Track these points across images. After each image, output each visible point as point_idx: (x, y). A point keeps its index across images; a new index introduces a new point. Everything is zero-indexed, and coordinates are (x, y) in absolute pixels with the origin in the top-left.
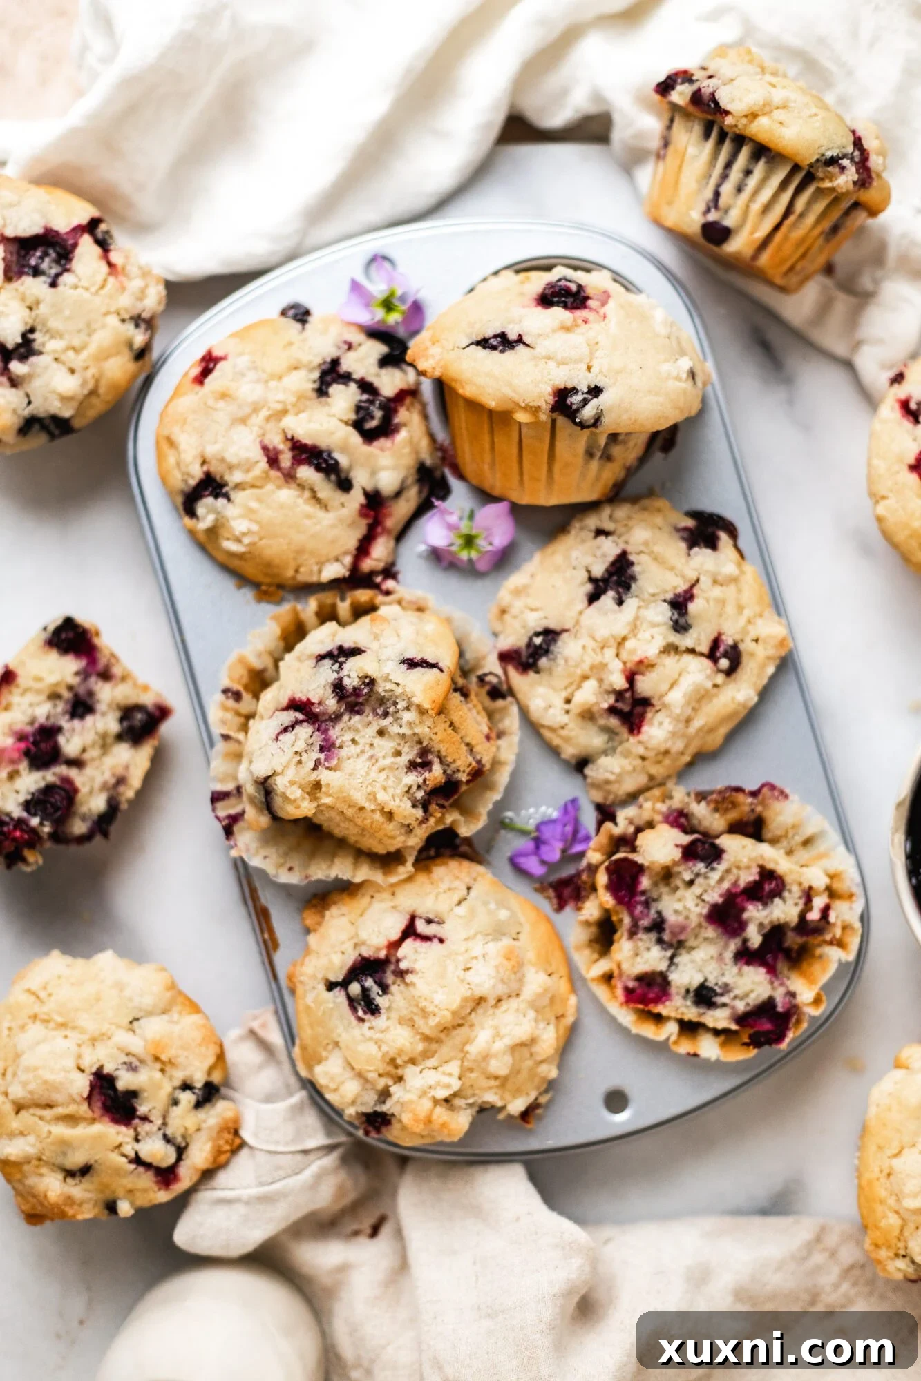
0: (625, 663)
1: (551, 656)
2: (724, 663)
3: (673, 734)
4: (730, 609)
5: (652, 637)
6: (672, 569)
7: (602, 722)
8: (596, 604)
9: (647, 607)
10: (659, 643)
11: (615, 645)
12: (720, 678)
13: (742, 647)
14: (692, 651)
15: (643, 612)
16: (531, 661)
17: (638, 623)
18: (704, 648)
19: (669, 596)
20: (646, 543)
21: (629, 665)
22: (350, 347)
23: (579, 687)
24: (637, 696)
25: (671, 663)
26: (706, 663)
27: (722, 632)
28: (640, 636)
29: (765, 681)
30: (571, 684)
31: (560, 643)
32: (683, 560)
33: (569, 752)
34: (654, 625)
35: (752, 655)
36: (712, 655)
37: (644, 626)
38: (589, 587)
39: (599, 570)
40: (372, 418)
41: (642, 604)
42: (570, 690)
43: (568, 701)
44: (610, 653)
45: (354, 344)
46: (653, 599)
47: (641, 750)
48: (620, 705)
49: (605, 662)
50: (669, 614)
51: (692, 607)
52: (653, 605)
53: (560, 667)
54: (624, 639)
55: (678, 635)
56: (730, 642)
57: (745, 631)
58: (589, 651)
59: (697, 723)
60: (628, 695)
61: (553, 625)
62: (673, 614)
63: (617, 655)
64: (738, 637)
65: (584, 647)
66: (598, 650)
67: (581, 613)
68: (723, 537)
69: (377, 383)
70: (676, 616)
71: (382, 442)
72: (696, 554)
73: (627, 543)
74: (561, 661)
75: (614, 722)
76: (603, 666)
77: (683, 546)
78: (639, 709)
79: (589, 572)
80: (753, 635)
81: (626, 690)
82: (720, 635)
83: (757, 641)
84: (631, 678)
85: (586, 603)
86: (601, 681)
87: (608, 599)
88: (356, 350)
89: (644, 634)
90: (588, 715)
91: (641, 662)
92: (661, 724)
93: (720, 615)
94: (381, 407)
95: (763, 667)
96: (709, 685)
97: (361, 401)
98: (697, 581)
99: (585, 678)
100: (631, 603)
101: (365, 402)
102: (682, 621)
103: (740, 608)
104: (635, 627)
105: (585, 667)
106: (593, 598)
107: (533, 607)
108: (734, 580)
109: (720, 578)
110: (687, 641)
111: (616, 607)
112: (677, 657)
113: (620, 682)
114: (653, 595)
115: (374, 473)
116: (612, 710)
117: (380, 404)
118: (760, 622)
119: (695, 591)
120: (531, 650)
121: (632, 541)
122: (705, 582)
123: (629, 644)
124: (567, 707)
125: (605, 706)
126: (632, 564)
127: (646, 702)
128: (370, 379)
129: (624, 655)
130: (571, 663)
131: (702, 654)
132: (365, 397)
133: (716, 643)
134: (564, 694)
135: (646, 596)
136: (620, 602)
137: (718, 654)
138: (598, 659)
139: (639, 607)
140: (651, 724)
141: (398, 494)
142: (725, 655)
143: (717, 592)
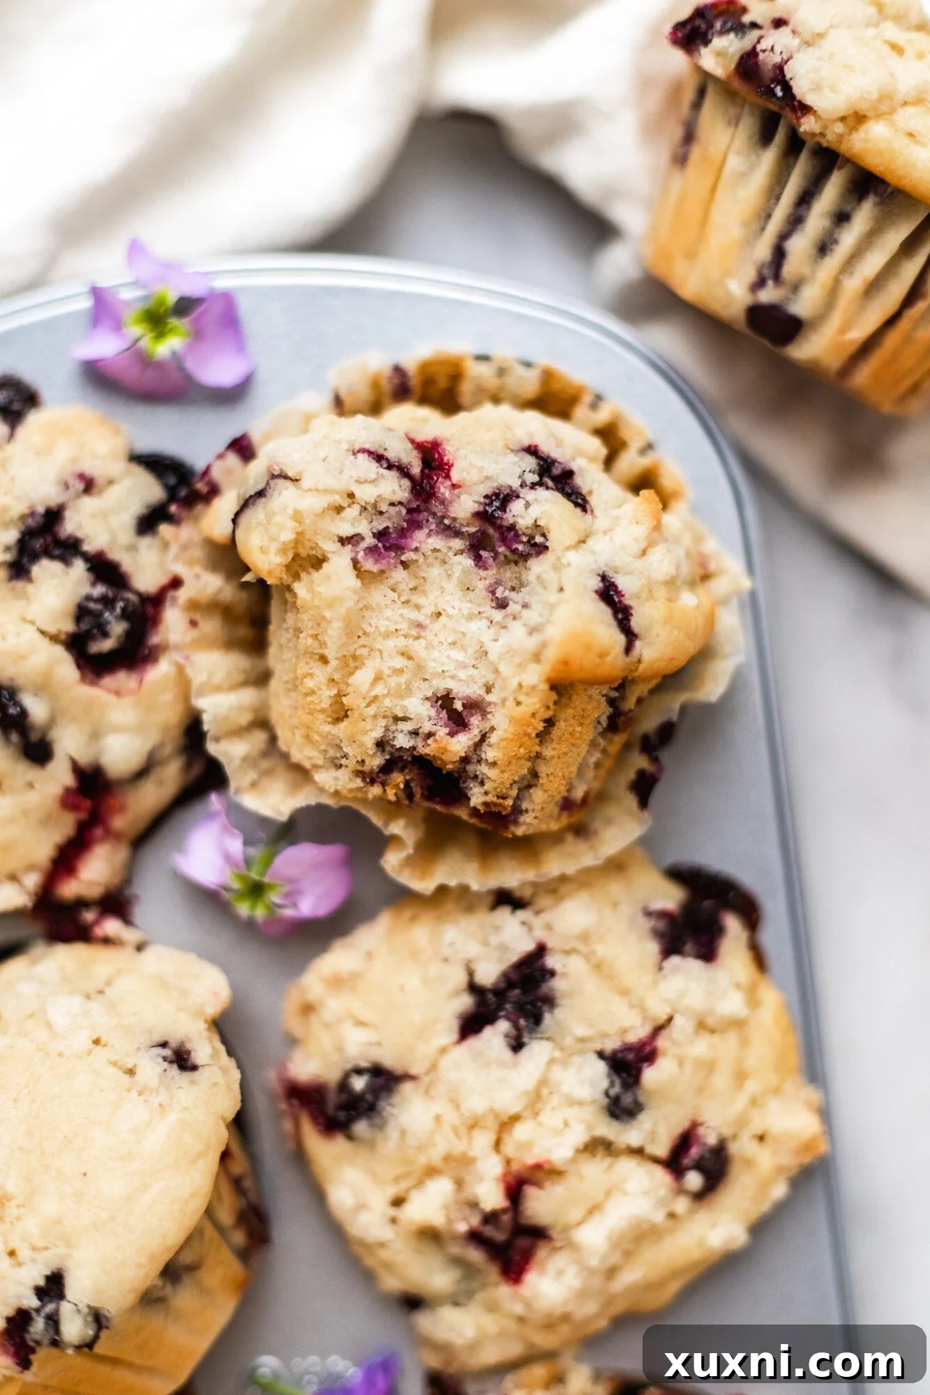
0: (508, 1162)
1: (377, 1121)
2: (694, 1180)
3: (583, 1294)
4: (721, 1080)
5: (566, 1124)
6: (625, 992)
7: (455, 1250)
8: (473, 1042)
9: (565, 1063)
10: (578, 1136)
11: (496, 1127)
12: (681, 1205)
13: (733, 1148)
14: (638, 1152)
15: (557, 1073)
16: (342, 1115)
17: (545, 1091)
18: (662, 1149)
19: (611, 1045)
20: (585, 937)
21: (515, 1167)
22: (89, 485)
23: (420, 1183)
24: (523, 1221)
25: (595, 1170)
26: (661, 1177)
27: (701, 1119)
28: (544, 1117)
29: (765, 1207)
30: (405, 1176)
31: (396, 1099)
32: (648, 979)
33: (391, 1284)
34: (573, 1102)
35: (749, 1163)
36: (675, 1163)
37: (555, 1100)
38: (466, 1002)
39: (488, 974)
40: (105, 634)
41: (557, 1054)
42: (404, 1185)
43: (398, 1202)
44: (482, 1141)
45: (100, 481)
46: (580, 1046)
47: (518, 1309)
48: (489, 1231)
49: (471, 1154)
50: (605, 1084)
51: (651, 1076)
52: (576, 1060)
53: (390, 1141)
54: (515, 1118)
55: (615, 1124)
56: (712, 1140)
57: (742, 1121)
58: (447, 1130)
59: (631, 1276)
60: (506, 1218)
61: (389, 1060)
62: (612, 1084)
63: (497, 1145)
64: (726, 1132)
65: (438, 1119)
66: (463, 1131)
67: (443, 1051)
68: (733, 924)
69: (127, 562)
70: (617, 1089)
71: (121, 679)
72: (676, 970)
73: (549, 927)
74: (392, 1133)
75: (476, 1255)
76: (466, 1161)
77: (653, 948)
78: (523, 1242)
79: (471, 974)
80: (757, 1126)
81: (504, 1211)
82: (695, 1125)
83: (761, 1138)
84: (516, 1188)
85: (455, 1036)
86: (459, 1183)
87: (495, 1035)
88: (100, 493)
89: (551, 1117)
90: (430, 1236)
91: (538, 1167)
92: (560, 1273)
93: (700, 1090)
94: (125, 615)
95: (765, 1185)
96: (659, 1217)
97: (89, 598)
98: (670, 1019)
99: (431, 1172)
100: (538, 1051)
101: (97, 601)
102: (627, 1100)
103: (741, 1077)
104: (536, 1100)
105: (435, 1155)
106: (471, 1026)
107: (363, 1019)
108: (737, 1024)
109: (710, 1021)
110: (632, 1135)
111: (507, 1054)
112: (608, 1160)
113: (492, 1197)
114: (582, 1040)
115: (96, 735)
116: (474, 1237)
117: (123, 609)
118: (774, 1105)
119: (661, 1043)
120: (344, 1097)
121: (559, 926)
122: (682, 1025)
123: (522, 1132)
124: (393, 1212)
125: (462, 1227)
126: (552, 973)
127: (538, 1234)
128: (115, 555)
129: (509, 1149)
130: (411, 1141)
131: (656, 1160)
132: (99, 590)
133: (685, 1141)
134: (392, 1191)
135: (569, 1041)
136: (517, 1046)
137: (686, 1162)
138: (459, 1147)
139: (552, 1061)
140: (542, 1271)
141: (142, 773)
142: (699, 1166)
143: (701, 1047)
